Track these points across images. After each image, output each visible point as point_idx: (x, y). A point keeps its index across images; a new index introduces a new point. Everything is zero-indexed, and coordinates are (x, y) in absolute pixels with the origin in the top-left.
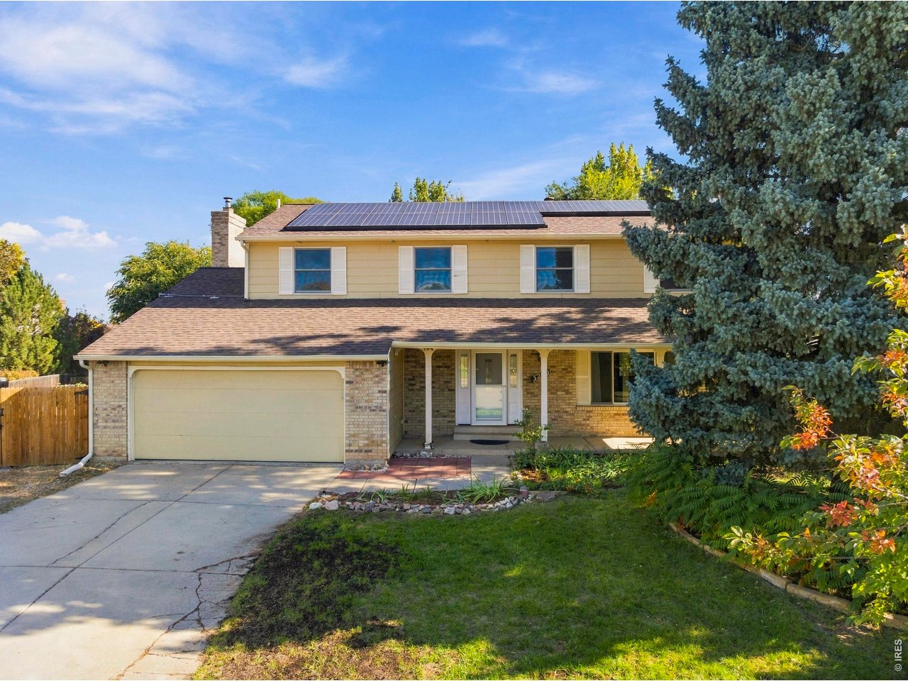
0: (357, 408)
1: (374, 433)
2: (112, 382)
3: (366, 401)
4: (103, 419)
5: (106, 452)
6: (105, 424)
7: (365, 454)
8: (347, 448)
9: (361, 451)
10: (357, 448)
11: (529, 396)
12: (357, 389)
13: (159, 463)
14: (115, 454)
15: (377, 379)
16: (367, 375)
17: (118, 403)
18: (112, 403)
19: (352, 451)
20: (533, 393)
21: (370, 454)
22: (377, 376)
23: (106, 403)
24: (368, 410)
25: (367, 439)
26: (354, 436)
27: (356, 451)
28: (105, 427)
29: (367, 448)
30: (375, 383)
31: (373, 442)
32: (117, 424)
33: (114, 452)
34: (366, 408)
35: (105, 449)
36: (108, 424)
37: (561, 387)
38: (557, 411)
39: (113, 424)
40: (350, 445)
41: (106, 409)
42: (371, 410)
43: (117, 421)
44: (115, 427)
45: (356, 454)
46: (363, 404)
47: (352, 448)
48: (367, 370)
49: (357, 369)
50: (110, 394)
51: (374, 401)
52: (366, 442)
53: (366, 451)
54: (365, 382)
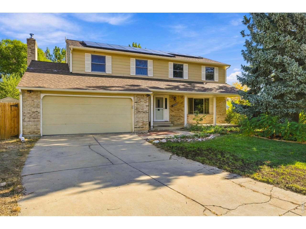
0: (138, 112)
1: (144, 121)
2: (33, 100)
3: (142, 109)
4: (28, 117)
5: (29, 132)
6: (29, 120)
7: (142, 128)
8: (135, 126)
9: (140, 127)
10: (138, 126)
11: (171, 111)
12: (139, 105)
13: (57, 136)
14: (35, 133)
15: (145, 101)
16: (142, 100)
17: (36, 110)
18: (33, 110)
19: (137, 127)
20: (172, 111)
21: (143, 128)
22: (145, 100)
23: (29, 110)
24: (142, 112)
25: (142, 123)
26: (137, 122)
27: (138, 127)
28: (29, 121)
29: (142, 126)
30: (145, 103)
31: (144, 124)
32: (35, 120)
33: (34, 132)
34: (141, 112)
35: (29, 131)
36: (30, 120)
37: (180, 109)
38: (179, 117)
39: (33, 120)
40: (136, 125)
41: (29, 113)
42: (143, 113)
43: (36, 118)
44: (34, 121)
45: (138, 129)
46: (141, 110)
47: (137, 126)
48: (142, 98)
49: (138, 98)
50: (31, 106)
51: (144, 109)
52: (142, 124)
53: (142, 127)
54: (141, 102)
